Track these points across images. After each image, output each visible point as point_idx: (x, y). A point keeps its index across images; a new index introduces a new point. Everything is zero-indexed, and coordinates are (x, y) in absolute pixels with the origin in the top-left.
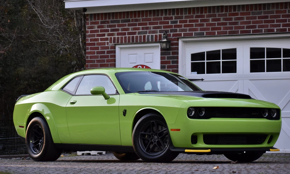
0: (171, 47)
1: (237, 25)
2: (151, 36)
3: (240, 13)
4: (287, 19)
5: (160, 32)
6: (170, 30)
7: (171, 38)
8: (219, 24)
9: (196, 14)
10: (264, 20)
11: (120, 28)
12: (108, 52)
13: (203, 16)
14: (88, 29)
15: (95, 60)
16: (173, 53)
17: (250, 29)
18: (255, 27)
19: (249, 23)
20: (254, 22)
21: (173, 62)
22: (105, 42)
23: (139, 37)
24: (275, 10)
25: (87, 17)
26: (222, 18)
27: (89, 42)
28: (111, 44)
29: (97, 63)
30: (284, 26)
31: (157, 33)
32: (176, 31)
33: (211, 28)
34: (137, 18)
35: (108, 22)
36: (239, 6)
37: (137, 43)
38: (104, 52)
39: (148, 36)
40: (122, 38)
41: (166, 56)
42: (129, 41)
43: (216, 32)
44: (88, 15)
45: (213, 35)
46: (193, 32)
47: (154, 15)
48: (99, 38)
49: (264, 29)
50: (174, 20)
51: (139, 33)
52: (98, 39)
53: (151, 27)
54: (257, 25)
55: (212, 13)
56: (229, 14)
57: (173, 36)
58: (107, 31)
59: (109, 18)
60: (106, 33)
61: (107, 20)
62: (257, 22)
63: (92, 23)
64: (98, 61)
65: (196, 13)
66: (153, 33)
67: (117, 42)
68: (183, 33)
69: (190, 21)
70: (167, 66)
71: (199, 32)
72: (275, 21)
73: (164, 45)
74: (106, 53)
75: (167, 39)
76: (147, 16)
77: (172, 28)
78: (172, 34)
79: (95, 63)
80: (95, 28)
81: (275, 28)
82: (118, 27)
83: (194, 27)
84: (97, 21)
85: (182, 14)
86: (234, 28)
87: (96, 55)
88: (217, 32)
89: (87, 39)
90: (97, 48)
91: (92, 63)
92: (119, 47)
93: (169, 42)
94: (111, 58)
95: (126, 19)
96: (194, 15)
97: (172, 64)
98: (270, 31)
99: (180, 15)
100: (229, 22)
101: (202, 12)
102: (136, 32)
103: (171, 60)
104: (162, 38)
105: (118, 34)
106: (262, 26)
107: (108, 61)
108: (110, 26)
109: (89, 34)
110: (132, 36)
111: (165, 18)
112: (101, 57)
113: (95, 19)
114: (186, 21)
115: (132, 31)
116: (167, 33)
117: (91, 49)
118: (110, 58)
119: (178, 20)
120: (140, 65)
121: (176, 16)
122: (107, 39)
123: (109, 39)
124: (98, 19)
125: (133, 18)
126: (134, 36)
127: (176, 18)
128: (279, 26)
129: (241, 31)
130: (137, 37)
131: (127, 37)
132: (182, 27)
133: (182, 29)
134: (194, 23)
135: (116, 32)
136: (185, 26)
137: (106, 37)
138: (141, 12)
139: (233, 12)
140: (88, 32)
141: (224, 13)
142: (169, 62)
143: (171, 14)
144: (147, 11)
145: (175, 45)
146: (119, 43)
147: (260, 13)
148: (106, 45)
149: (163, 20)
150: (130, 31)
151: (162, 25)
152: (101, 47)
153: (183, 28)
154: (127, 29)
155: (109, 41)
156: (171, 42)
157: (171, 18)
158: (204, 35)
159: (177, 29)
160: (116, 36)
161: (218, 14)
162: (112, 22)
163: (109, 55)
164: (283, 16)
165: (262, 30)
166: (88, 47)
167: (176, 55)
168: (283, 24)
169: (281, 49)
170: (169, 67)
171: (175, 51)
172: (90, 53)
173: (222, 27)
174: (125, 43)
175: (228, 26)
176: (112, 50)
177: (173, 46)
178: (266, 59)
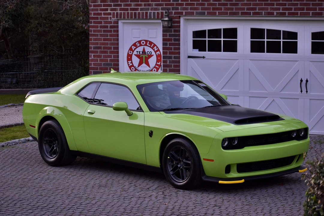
0: (173, 24)
1: (238, 6)
2: (153, 13)
4: (286, 3)
5: (162, 9)
6: (172, 8)
7: (173, 16)
8: (219, 4)
10: (264, 3)
11: (123, 3)
12: (111, 27)
14: (91, 3)
15: (98, 34)
16: (175, 31)
17: (250, 11)
18: (255, 9)
19: (250, 4)
20: (254, 5)
21: (175, 40)
22: (108, 17)
23: (141, 13)
27: (92, 15)
28: (114, 19)
29: (100, 37)
30: (283, 9)
31: (159, 10)
32: (177, 9)
33: (212, 8)
37: (139, 19)
38: (107, 27)
39: (150, 13)
40: (124, 13)
41: (168, 34)
42: (131, 17)
43: (216, 12)
45: (214, 14)
46: (195, 11)
48: (103, 12)
49: (264, 12)
51: (142, 9)
52: (102, 13)
53: (153, 4)
54: (258, 7)
57: (174, 14)
58: (110, 6)
60: (109, 8)
62: (258, 5)
64: (101, 35)
66: (155, 10)
67: (119, 17)
68: (184, 11)
70: (169, 43)
71: (200, 11)
72: (275, 4)
73: (166, 23)
74: (109, 27)
75: (168, 18)
77: (174, 6)
78: (173, 11)
79: (99, 37)
80: (98, 3)
81: (275, 12)
82: (120, 2)
83: (195, 6)
86: (234, 9)
87: (99, 29)
88: (218, 12)
89: (90, 13)
90: (101, 23)
91: (96, 37)
92: (122, 22)
93: (171, 20)
94: (114, 32)
97: (174, 41)
98: (271, 14)
100: (230, 3)
102: (138, 8)
103: (173, 38)
104: (164, 16)
105: (121, 10)
106: (262, 9)
107: (111, 36)
108: (113, 1)
109: (92, 8)
110: (134, 12)
112: (104, 31)
115: (134, 7)
116: (169, 11)
117: (94, 22)
118: (113, 33)
120: (144, 40)
122: (110, 14)
123: (112, 13)
126: (136, 12)
128: (279, 9)
129: (241, 12)
130: (139, 13)
131: (130, 13)
132: (183, 6)
133: (183, 7)
134: (195, 2)
135: (119, 8)
136: (187, 4)
137: (109, 11)
140: (91, 6)
142: (171, 40)
145: (177, 23)
146: (121, 18)
148: (109, 20)
150: (133, 7)
151: (164, 3)
152: (104, 21)
154: (130, 5)
155: (111, 16)
156: (173, 20)
158: (205, 14)
159: (178, 8)
160: (119, 12)
163: (111, 30)
165: (262, 12)
166: (92, 21)
167: (177, 32)
168: (282, 8)
169: (281, 31)
170: (170, 44)
171: (177, 29)
172: (93, 27)
173: (223, 7)
174: (127, 18)
175: (229, 7)
176: (115, 25)
177: (175, 23)
178: (266, 40)
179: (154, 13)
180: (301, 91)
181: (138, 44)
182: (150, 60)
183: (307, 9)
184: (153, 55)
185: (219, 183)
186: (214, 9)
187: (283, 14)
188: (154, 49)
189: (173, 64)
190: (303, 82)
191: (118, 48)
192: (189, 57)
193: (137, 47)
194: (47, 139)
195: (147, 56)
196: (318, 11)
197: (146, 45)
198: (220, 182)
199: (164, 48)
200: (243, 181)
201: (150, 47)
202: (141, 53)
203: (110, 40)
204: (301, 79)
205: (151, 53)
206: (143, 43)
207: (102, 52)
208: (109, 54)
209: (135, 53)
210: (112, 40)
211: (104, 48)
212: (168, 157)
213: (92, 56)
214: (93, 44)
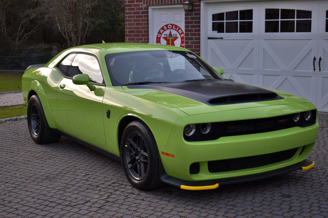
12: (142, 13)
15: (132, 20)
16: (196, 14)
21: (196, 22)
22: (139, 4)
27: (127, 3)
28: (144, 5)
29: (134, 23)
37: (165, 4)
38: (139, 13)
40: (153, 0)
41: (190, 17)
42: (159, 3)
52: (135, 1)
64: (135, 21)
67: (149, 4)
70: (190, 25)
73: (187, 7)
75: (189, 1)
79: (132, 22)
87: (133, 15)
89: (126, 1)
90: (133, 9)
91: (130, 22)
92: (151, 8)
93: (191, 4)
97: (195, 24)
103: (194, 21)
107: (142, 20)
112: (137, 17)
117: (129, 9)
118: (144, 18)
120: (170, 24)
122: (141, 1)
123: (143, 1)
142: (192, 22)
145: (197, 7)
146: (151, 4)
148: (141, 7)
152: (136, 8)
155: (142, 3)
156: (194, 4)
163: (142, 16)
166: (127, 8)
167: (198, 15)
169: (295, 10)
170: (192, 27)
171: (197, 12)
172: (128, 13)
174: (155, 4)
176: (145, 11)
177: (195, 7)
178: (280, 20)
180: (314, 69)
181: (165, 28)
182: (175, 42)
184: (178, 38)
185: (181, 188)
188: (179, 31)
189: (194, 45)
190: (316, 60)
191: (148, 32)
192: (209, 38)
193: (164, 31)
195: (173, 38)
197: (172, 28)
198: (183, 187)
199: (186, 31)
200: (216, 186)
201: (176, 30)
202: (168, 35)
203: (141, 24)
204: (314, 57)
205: (176, 35)
206: (170, 26)
207: (135, 35)
208: (141, 37)
209: (163, 36)
210: (143, 24)
211: (137, 32)
212: (126, 146)
213: (128, 39)
214: (128, 28)
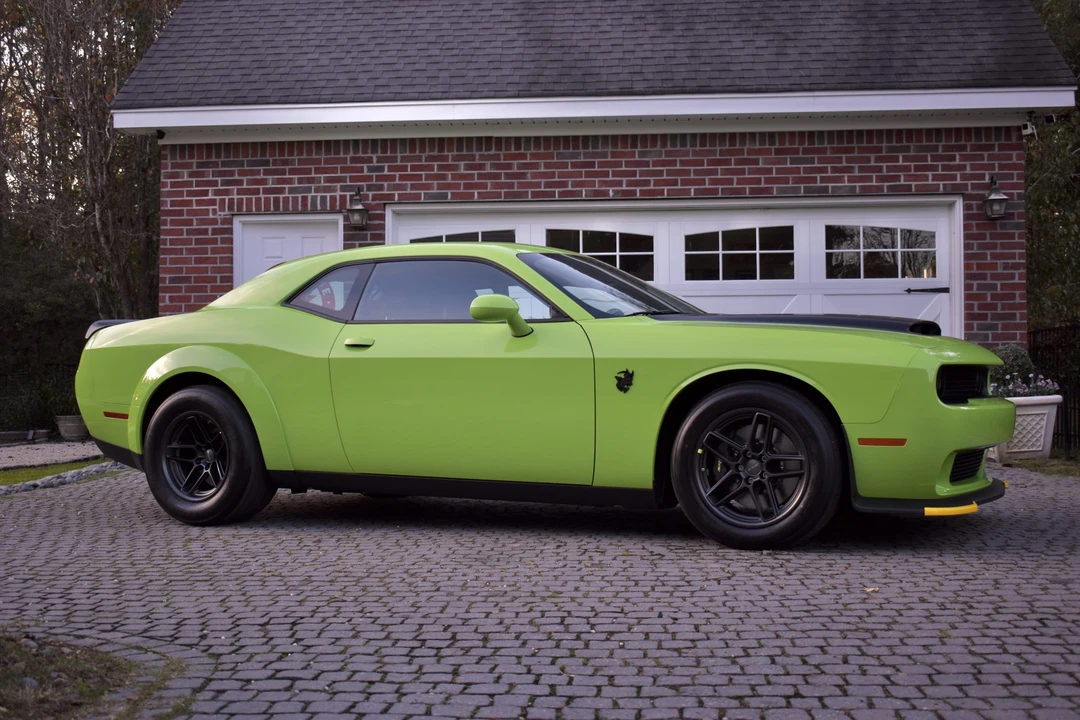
0: (369, 222)
1: (525, 179)
2: (322, 197)
3: (531, 154)
4: (636, 171)
5: (343, 189)
6: (368, 185)
7: (371, 204)
8: (481, 176)
9: (427, 154)
10: (585, 171)
11: (245, 178)
12: (215, 231)
13: (445, 158)
14: (164, 179)
15: (182, 249)
16: (373, 237)
17: (553, 190)
19: (552, 175)
20: (561, 175)
22: (208, 210)
23: (291, 199)
24: (609, 150)
25: (163, 152)
26: (488, 164)
27: (167, 207)
28: (222, 213)
29: (188, 256)
30: (629, 184)
31: (335, 190)
32: (381, 188)
33: (464, 183)
34: (286, 157)
35: (215, 164)
36: (528, 139)
37: (286, 212)
38: (205, 232)
39: (314, 199)
40: (249, 201)
41: (357, 243)
42: (267, 208)
43: (474, 193)
44: (164, 146)
45: (468, 198)
46: (422, 192)
47: (328, 151)
48: (194, 198)
49: (586, 191)
50: (375, 164)
52: (192, 201)
53: (320, 177)
54: (570, 180)
55: (464, 153)
56: (505, 155)
57: (372, 200)
58: (215, 183)
59: (218, 156)
60: (210, 188)
61: (214, 159)
62: (570, 175)
63: (174, 166)
64: (191, 251)
65: (427, 149)
66: (325, 192)
67: (237, 210)
68: (396, 193)
69: (414, 168)
71: (435, 191)
72: (611, 173)
73: (356, 218)
74: (210, 232)
75: (363, 205)
76: (311, 154)
77: (372, 181)
78: (371, 194)
79: (184, 256)
80: (183, 178)
81: (611, 189)
82: (239, 175)
83: (424, 182)
84: (187, 160)
85: (394, 150)
86: (516, 185)
87: (185, 236)
88: (478, 193)
89: (163, 201)
91: (176, 255)
92: (240, 221)
93: (366, 211)
94: (222, 243)
95: (259, 158)
96: (424, 156)
98: (599, 196)
99: (389, 154)
100: (505, 173)
101: (441, 149)
102: (285, 188)
104: (349, 202)
105: (240, 192)
106: (582, 184)
107: (214, 251)
108: (221, 174)
109: (168, 189)
110: (274, 198)
111: (354, 160)
112: (198, 241)
113: (182, 156)
114: (404, 168)
115: (273, 186)
116: (362, 193)
117: (173, 222)
118: (219, 245)
119: (386, 165)
121: (380, 154)
122: (212, 202)
123: (218, 201)
124: (191, 156)
125: (277, 157)
126: (279, 198)
127: (380, 160)
128: (620, 184)
129: (532, 192)
130: (286, 199)
131: (263, 200)
132: (395, 181)
133: (394, 184)
134: (423, 173)
135: (235, 188)
136: (402, 178)
137: (210, 196)
138: (296, 145)
139: (513, 151)
140: (165, 185)
141: (493, 152)
143: (369, 151)
144: (309, 143)
145: (378, 220)
146: (241, 211)
147: (577, 156)
148: (211, 216)
149: (349, 164)
150: (270, 185)
151: (348, 175)
152: (197, 219)
153: (397, 182)
154: (263, 182)
155: (217, 207)
156: (371, 212)
157: (370, 160)
158: (446, 197)
159: (383, 185)
160: (236, 197)
161: (480, 155)
162: (224, 164)
163: (216, 239)
164: (628, 164)
165: (581, 191)
166: (166, 220)
168: (627, 181)
169: (615, 234)
171: (377, 232)
172: (170, 232)
173: (489, 182)
174: (256, 210)
175: (503, 180)
176: (225, 227)
177: (375, 220)
179: (323, 199)
183: (684, 183)
185: (926, 514)
186: (467, 186)
187: (628, 196)
194: (174, 445)
196: (707, 186)
198: (929, 511)
200: (974, 506)
203: (214, 261)
207: (190, 290)
210: (218, 261)
211: (197, 280)
212: (700, 451)
213: (167, 298)
214: (170, 271)
